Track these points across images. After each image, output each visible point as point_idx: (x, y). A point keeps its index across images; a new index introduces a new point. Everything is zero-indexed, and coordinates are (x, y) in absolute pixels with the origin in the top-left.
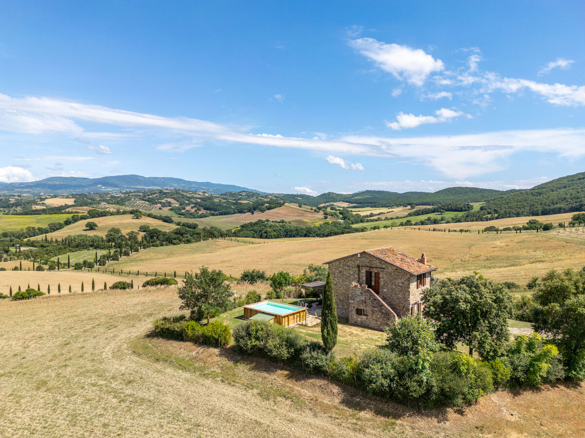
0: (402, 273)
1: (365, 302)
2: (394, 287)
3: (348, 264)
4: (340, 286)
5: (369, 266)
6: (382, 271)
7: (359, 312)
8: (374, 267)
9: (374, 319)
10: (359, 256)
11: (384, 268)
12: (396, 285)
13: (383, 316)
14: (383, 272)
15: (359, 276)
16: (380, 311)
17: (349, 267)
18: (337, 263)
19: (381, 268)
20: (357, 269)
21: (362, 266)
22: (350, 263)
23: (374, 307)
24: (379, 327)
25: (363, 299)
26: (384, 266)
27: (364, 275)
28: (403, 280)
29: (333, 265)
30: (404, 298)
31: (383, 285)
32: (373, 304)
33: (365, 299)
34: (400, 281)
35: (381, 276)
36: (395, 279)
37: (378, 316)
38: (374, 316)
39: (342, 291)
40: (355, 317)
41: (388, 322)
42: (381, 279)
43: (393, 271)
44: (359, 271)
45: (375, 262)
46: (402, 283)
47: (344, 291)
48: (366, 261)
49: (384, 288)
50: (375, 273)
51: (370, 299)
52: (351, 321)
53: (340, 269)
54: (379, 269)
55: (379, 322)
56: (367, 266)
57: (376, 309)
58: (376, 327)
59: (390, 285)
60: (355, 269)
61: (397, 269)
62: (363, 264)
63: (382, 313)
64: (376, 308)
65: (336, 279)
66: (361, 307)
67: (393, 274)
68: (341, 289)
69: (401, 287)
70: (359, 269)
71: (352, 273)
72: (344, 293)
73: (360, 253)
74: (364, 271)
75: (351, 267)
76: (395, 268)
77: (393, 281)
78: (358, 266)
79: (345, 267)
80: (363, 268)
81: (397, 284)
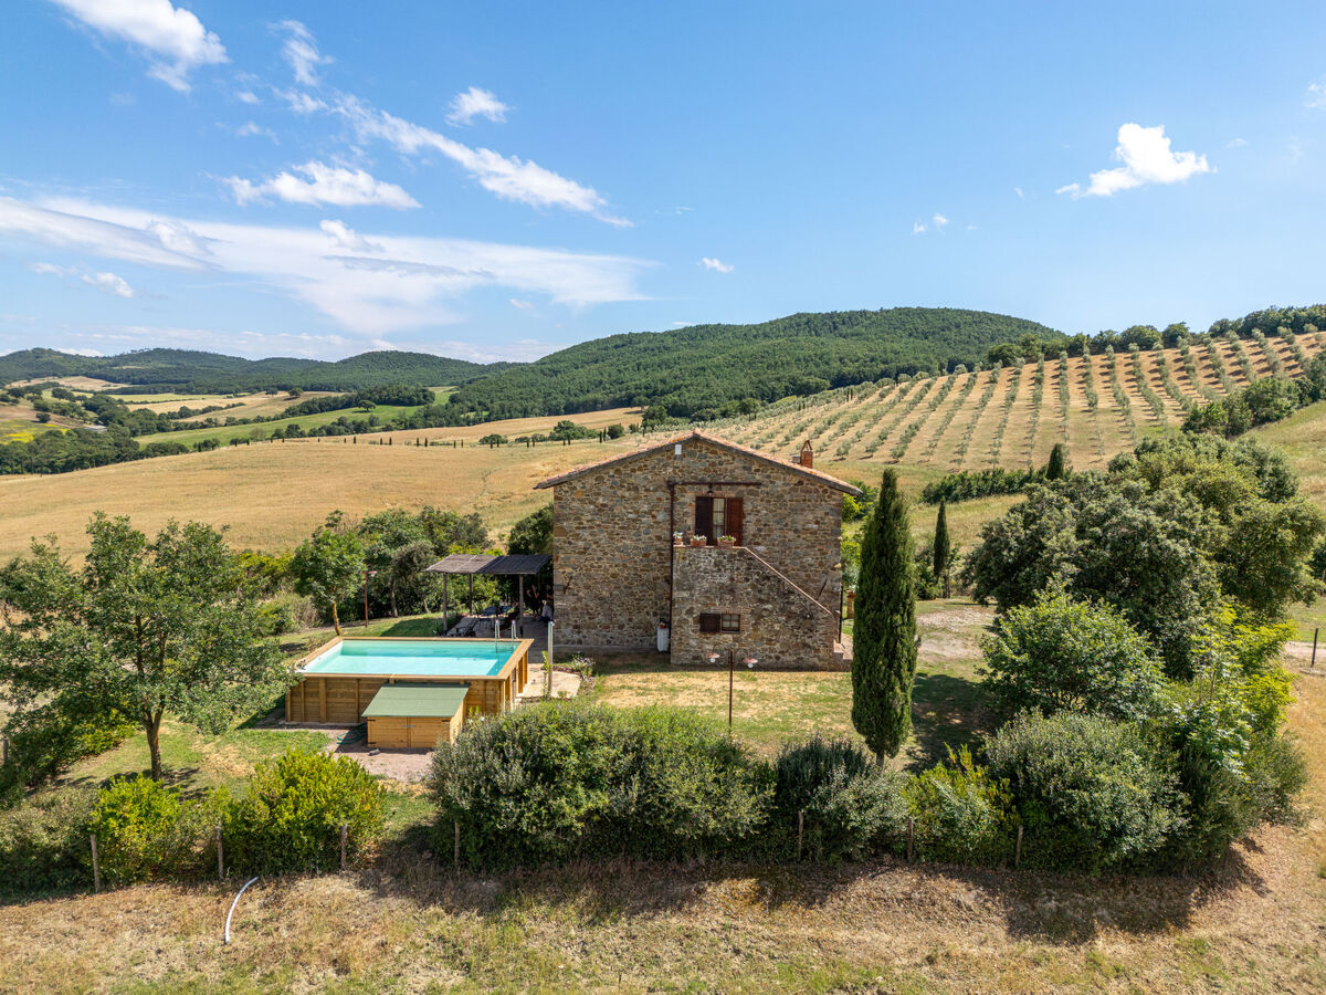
0: (817, 491)
1: (732, 591)
2: (791, 535)
3: (632, 480)
4: (600, 554)
5: (708, 480)
6: (751, 492)
7: (710, 624)
8: (725, 484)
9: (762, 638)
10: (678, 450)
11: (758, 484)
12: (796, 531)
13: (792, 623)
14: (756, 494)
15: (672, 515)
16: (782, 610)
17: (636, 489)
18: (591, 481)
19: (748, 485)
20: (664, 495)
21: (684, 484)
22: (638, 478)
23: (761, 601)
24: (778, 658)
25: (725, 580)
26: (758, 477)
27: (691, 510)
28: (820, 513)
29: (575, 488)
30: (821, 564)
31: (754, 535)
32: (760, 591)
33: (732, 579)
34: (810, 517)
35: (748, 507)
36: (794, 511)
37: (777, 627)
38: (762, 628)
39: (606, 570)
40: (693, 643)
41: (808, 641)
42: (748, 518)
43: (787, 488)
44: (673, 499)
45: (729, 467)
46: (817, 523)
47: (611, 571)
48: (698, 467)
49: (758, 544)
50: (729, 501)
51: (747, 580)
52: (679, 658)
53: (601, 501)
54: (743, 488)
55: (777, 646)
56: (702, 482)
57: (769, 606)
58: (768, 661)
59: (777, 533)
60: (658, 494)
61: (800, 483)
62: (687, 477)
63: (790, 616)
64: (768, 602)
65: (586, 534)
66: (717, 608)
67: (787, 497)
68: (605, 563)
69: (814, 533)
70: (673, 493)
71: (645, 508)
72: (614, 576)
73: (679, 442)
74: (688, 498)
75: (642, 491)
76: (795, 480)
77: (789, 520)
78: (671, 485)
79: (619, 493)
80: (686, 488)
81: (799, 527)
